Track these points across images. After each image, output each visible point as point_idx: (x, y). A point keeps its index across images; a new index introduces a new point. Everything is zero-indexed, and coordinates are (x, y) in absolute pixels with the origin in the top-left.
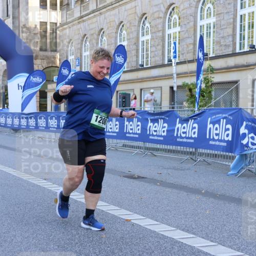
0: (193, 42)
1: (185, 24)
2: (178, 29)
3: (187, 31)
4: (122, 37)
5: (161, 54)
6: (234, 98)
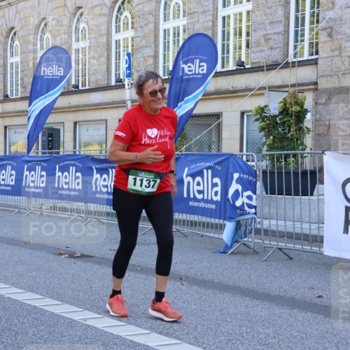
0: (153, 53)
1: (141, 27)
2: (130, 33)
3: (144, 36)
4: (45, 42)
5: (105, 70)
6: (214, 138)
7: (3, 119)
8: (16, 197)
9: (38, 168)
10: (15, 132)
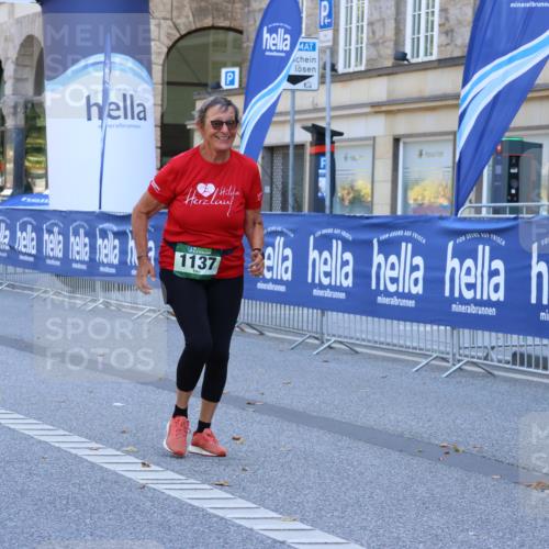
7: (391, 118)
8: (422, 327)
9: (484, 251)
10: (421, 155)
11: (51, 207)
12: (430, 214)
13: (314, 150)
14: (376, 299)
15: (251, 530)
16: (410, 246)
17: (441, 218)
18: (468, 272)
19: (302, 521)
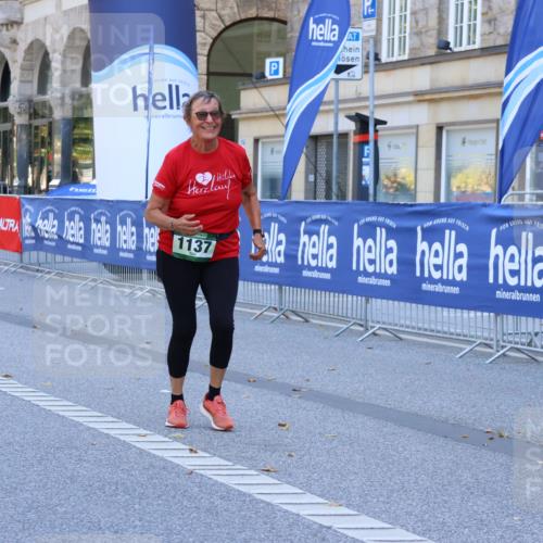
7: (433, 106)
8: (465, 313)
9: (527, 238)
10: (464, 142)
11: (98, 197)
12: (473, 201)
13: (357, 138)
14: (420, 286)
15: (298, 515)
16: (453, 233)
17: (485, 205)
18: (512, 258)
19: (348, 506)
